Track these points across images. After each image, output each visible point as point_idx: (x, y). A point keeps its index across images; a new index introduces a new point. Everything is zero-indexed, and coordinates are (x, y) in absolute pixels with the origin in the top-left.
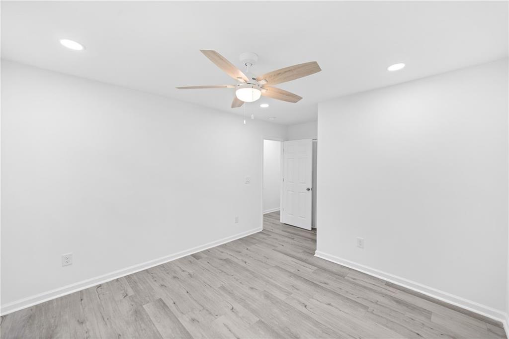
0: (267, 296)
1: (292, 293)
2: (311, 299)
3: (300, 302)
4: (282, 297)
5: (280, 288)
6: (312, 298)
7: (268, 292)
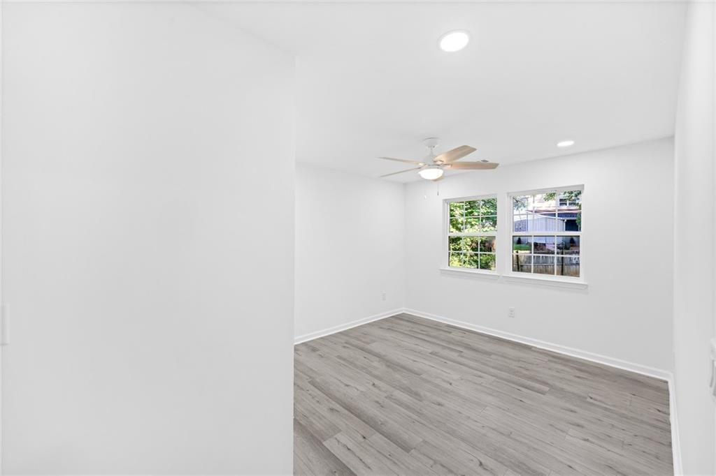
0: (416, 395)
1: (386, 397)
2: (364, 390)
3: (379, 388)
4: (399, 394)
5: (401, 404)
6: (362, 392)
7: (416, 399)
